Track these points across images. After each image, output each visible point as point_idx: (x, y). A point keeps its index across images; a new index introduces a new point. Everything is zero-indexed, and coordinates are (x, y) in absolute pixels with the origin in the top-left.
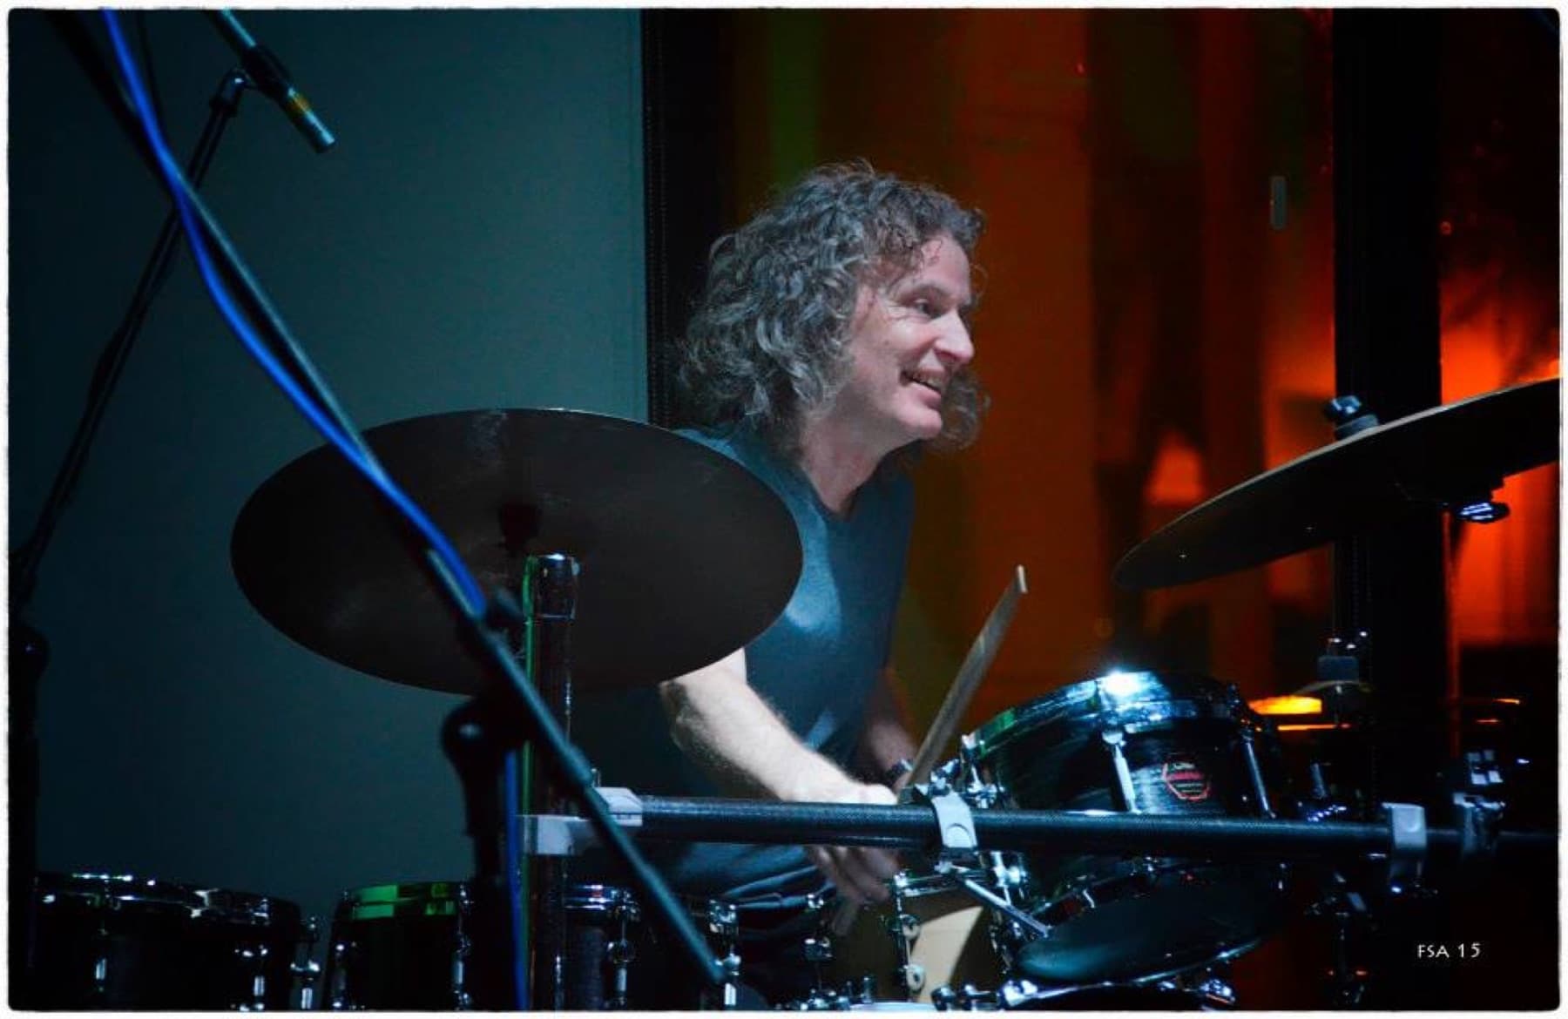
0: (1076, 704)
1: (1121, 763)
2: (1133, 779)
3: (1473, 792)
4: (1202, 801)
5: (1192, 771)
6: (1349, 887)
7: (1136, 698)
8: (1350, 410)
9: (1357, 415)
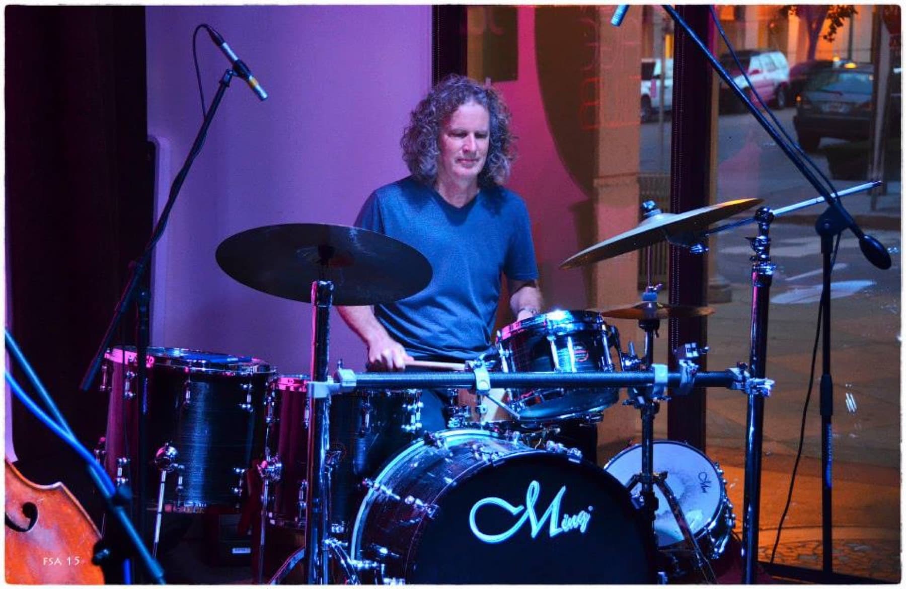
0: (539, 324)
1: (554, 348)
2: (558, 353)
3: (686, 360)
4: (584, 362)
5: (581, 350)
6: (639, 394)
7: (563, 321)
8: (650, 207)
9: (653, 209)
